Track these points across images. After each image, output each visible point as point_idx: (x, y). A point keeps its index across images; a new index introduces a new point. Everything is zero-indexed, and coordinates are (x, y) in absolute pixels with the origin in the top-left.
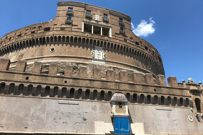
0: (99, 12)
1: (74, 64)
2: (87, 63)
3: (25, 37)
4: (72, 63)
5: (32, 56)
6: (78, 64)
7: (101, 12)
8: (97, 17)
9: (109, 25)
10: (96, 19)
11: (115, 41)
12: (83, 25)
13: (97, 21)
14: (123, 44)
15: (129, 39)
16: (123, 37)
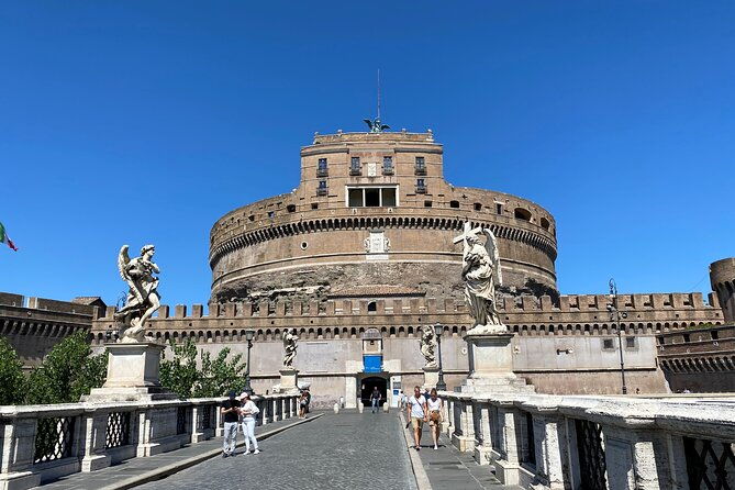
0: (374, 158)
1: (337, 268)
2: (359, 262)
3: (260, 224)
4: (335, 265)
5: (278, 257)
6: (344, 266)
7: (378, 155)
8: (372, 169)
9: (394, 180)
10: (369, 175)
11: (405, 212)
12: (347, 192)
13: (371, 178)
14: (423, 213)
15: (435, 200)
16: (422, 199)
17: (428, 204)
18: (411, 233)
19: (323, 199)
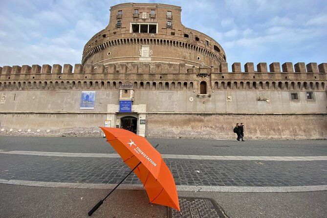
0: (146, 10)
2: (135, 62)
4: (124, 63)
7: (148, 9)
8: (144, 15)
9: (156, 20)
10: (143, 18)
11: (161, 36)
12: (131, 26)
13: (144, 20)
14: (170, 38)
15: (176, 32)
16: (169, 31)
17: (173, 34)
18: (163, 48)
19: (119, 29)
